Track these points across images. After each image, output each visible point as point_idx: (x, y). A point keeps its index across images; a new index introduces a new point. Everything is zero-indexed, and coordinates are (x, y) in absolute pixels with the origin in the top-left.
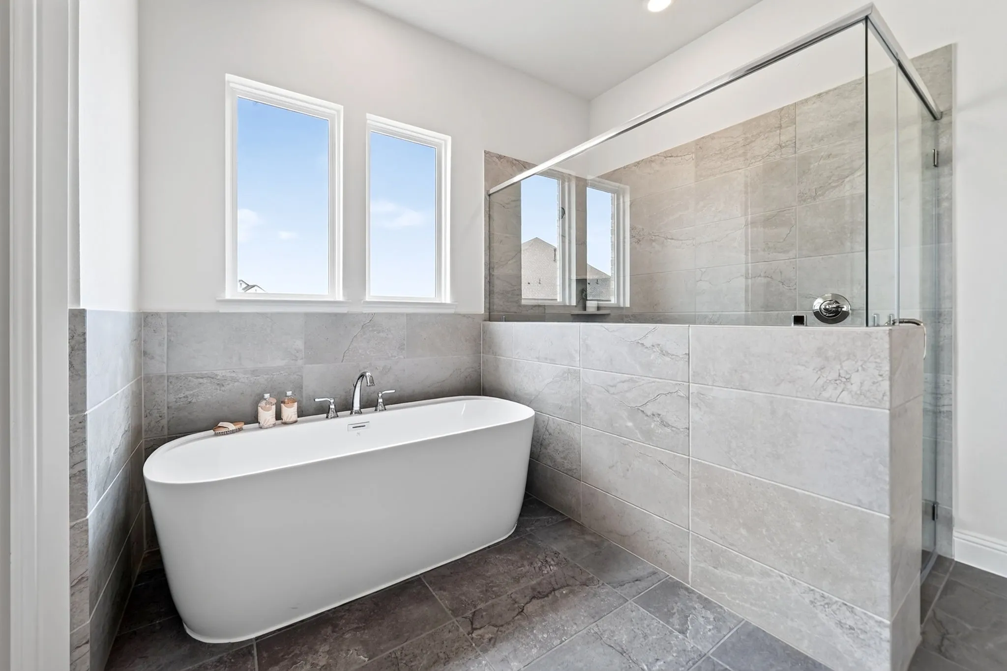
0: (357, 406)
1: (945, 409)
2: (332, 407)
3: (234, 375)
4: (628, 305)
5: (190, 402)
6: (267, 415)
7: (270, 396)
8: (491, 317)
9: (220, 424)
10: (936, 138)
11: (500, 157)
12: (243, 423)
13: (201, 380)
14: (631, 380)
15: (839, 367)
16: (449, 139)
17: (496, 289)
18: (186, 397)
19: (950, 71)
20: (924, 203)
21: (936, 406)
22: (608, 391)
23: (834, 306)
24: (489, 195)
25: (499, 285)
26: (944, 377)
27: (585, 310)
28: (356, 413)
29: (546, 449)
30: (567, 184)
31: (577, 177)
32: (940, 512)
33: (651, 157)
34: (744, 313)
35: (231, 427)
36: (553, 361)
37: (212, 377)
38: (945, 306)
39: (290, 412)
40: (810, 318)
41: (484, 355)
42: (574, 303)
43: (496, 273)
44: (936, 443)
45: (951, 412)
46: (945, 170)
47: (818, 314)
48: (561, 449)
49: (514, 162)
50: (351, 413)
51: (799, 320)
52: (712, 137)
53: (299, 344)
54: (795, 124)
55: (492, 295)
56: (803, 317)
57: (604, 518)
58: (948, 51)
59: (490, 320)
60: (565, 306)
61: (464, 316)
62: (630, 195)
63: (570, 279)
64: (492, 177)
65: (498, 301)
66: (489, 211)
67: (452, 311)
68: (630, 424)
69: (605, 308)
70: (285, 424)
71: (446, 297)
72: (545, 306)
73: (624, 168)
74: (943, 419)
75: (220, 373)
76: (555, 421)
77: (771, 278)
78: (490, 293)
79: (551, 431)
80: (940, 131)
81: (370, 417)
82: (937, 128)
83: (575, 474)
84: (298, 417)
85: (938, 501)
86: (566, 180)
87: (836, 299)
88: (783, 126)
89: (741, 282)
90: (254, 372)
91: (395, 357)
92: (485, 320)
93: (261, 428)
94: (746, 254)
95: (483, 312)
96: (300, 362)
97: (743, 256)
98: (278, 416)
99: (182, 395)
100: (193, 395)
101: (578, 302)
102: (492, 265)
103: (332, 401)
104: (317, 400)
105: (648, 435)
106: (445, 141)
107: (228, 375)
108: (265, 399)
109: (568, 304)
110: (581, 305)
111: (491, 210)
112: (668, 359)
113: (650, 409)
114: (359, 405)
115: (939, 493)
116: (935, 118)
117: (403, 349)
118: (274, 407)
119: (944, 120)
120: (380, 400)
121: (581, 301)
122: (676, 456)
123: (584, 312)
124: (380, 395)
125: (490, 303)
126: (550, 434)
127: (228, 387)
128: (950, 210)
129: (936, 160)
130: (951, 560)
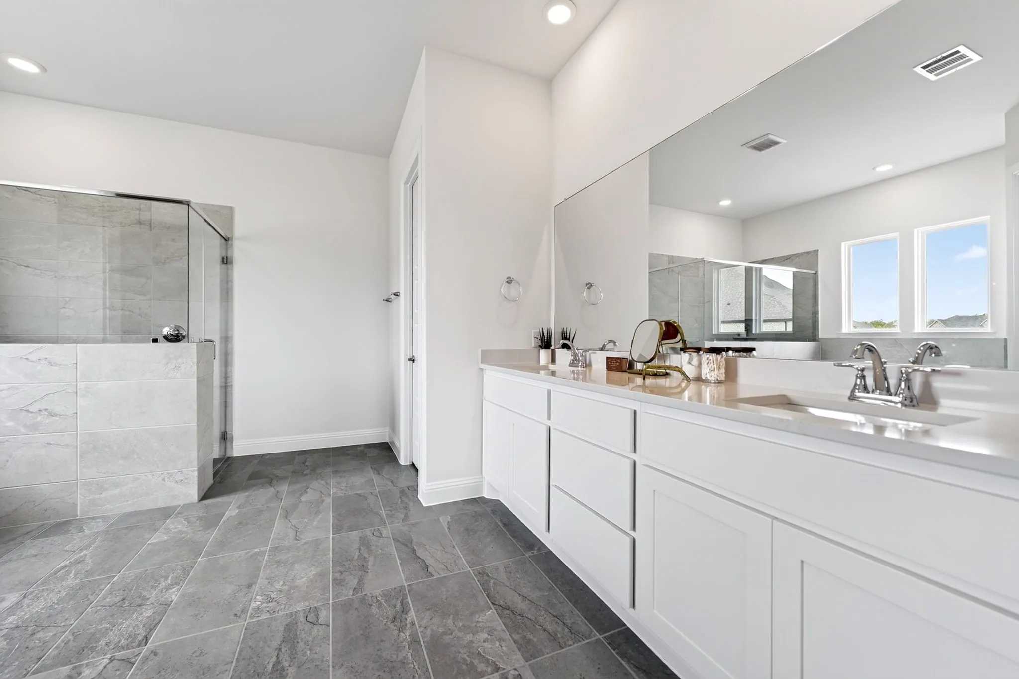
1: (230, 384)
10: (227, 249)
15: (175, 362)
19: (232, 219)
20: (221, 281)
21: (226, 383)
23: (176, 332)
26: (229, 369)
32: (228, 436)
34: (102, 336)
38: (230, 334)
40: (161, 339)
44: (226, 402)
46: (229, 267)
47: (166, 337)
51: (155, 341)
56: (157, 339)
58: (231, 209)
74: (229, 389)
77: (133, 312)
80: (229, 247)
82: (227, 245)
85: (227, 430)
87: (177, 328)
88: (142, 209)
89: (100, 313)
94: (105, 289)
97: (102, 292)
115: (227, 427)
116: (226, 240)
119: (230, 242)
128: (232, 287)
129: (226, 261)
130: (232, 457)
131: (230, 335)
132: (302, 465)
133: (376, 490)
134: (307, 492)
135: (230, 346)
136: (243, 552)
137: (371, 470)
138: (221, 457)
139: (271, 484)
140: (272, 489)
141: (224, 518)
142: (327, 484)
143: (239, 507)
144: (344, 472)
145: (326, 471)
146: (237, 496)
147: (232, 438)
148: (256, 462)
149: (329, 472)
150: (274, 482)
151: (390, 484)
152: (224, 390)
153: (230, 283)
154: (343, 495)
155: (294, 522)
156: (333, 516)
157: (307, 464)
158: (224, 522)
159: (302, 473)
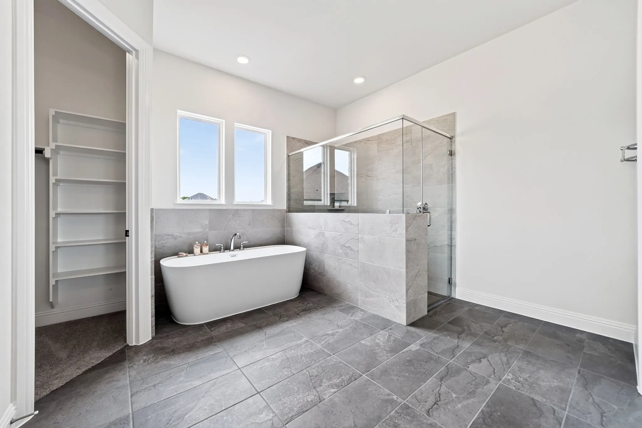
0: (232, 248)
2: (222, 247)
3: (180, 235)
4: (356, 205)
5: (164, 246)
6: (197, 250)
7: (198, 243)
8: (289, 210)
9: (179, 253)
10: (451, 145)
11: (293, 138)
12: (188, 253)
13: (168, 237)
14: (341, 235)
15: (395, 226)
16: (270, 131)
17: (292, 198)
18: (162, 243)
19: (455, 122)
21: (451, 243)
22: (334, 240)
24: (289, 156)
25: (293, 196)
26: (453, 233)
27: (334, 207)
28: (232, 251)
29: (312, 265)
30: (326, 149)
31: (330, 146)
32: (453, 282)
33: (361, 139)
35: (184, 254)
36: (314, 229)
37: (172, 235)
38: (454, 206)
39: (206, 249)
41: (287, 228)
42: (329, 204)
43: (292, 191)
44: (451, 257)
45: (455, 245)
46: (453, 157)
48: (317, 265)
49: (301, 140)
50: (230, 251)
52: (383, 134)
53: (207, 222)
54: (411, 133)
55: (290, 201)
57: (333, 289)
58: (454, 114)
59: (289, 212)
60: (325, 206)
61: (277, 210)
62: (357, 153)
63: (327, 193)
64: (290, 148)
65: (292, 203)
66: (289, 163)
67: (272, 208)
68: (341, 251)
69: (343, 206)
70: (204, 254)
71: (269, 202)
72: (315, 206)
73: (350, 143)
74: (453, 248)
75: (175, 234)
76: (315, 254)
78: (289, 200)
79: (314, 258)
80: (452, 143)
81: (237, 252)
83: (322, 274)
84: (209, 252)
85: (452, 278)
86: (326, 148)
88: (408, 133)
90: (189, 234)
91: (247, 228)
92: (287, 212)
93: (195, 255)
95: (286, 208)
96: (207, 230)
98: (201, 252)
99: (161, 243)
100: (165, 243)
101: (331, 204)
102: (290, 188)
103: (222, 245)
104: (216, 245)
105: (346, 254)
106: (269, 132)
107: (178, 235)
108: (196, 244)
109: (326, 205)
110: (332, 205)
111: (290, 163)
112: (352, 226)
113: (347, 245)
114: (233, 248)
115: (452, 275)
116: (451, 139)
117: (250, 225)
118: (200, 247)
119: (453, 139)
120: (242, 246)
121: (332, 204)
122: (355, 261)
123: (334, 209)
124: (242, 243)
125: (289, 204)
126: (313, 259)
127: (178, 240)
128: (455, 172)
129: (451, 154)
130: (455, 298)
131: (453, 208)
132: (500, 328)
133: (564, 409)
134: (480, 362)
135: (453, 216)
136: (387, 391)
137: (577, 375)
138: (448, 296)
139: (459, 336)
140: (456, 341)
141: (407, 349)
142: (508, 363)
143: (421, 345)
144: (538, 358)
145: (517, 346)
146: (430, 333)
147: (455, 284)
148: (466, 309)
149: (520, 349)
150: (463, 335)
151: (596, 416)
152: (449, 248)
153: (454, 170)
154: (514, 388)
155: (444, 389)
156: (482, 411)
157: (504, 329)
158: (403, 352)
159: (493, 337)
